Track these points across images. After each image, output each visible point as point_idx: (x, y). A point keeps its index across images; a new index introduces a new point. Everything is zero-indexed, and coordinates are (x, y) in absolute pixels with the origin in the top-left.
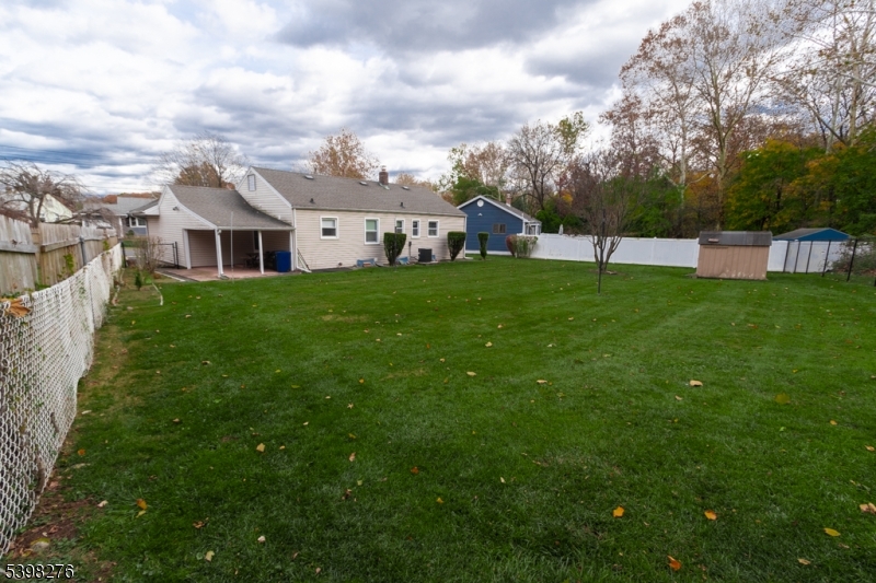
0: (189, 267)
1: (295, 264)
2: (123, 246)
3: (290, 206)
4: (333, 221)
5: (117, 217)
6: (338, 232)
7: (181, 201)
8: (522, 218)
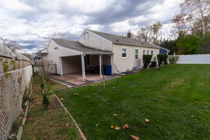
0: (62, 74)
1: (114, 71)
2: (33, 66)
3: (111, 42)
4: (125, 50)
5: (32, 58)
6: (127, 55)
7: (58, 44)
8: (167, 50)
